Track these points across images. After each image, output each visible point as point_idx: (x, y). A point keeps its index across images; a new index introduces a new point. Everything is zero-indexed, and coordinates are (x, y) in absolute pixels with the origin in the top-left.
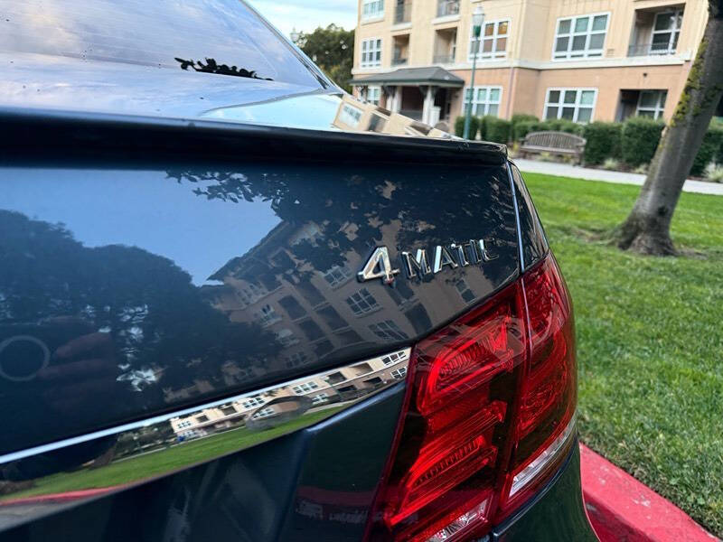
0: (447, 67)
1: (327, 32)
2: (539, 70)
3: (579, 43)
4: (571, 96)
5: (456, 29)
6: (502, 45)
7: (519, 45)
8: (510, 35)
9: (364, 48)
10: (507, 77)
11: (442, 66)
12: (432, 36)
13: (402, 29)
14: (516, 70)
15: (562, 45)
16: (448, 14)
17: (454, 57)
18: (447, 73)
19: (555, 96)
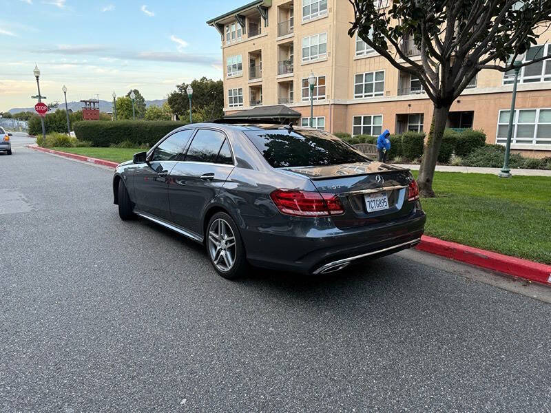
0: (288, 106)
1: (201, 83)
2: (347, 105)
3: (369, 88)
4: (367, 120)
5: (292, 81)
6: (322, 92)
7: (333, 91)
8: (327, 84)
9: (230, 94)
10: (327, 110)
11: (285, 105)
12: (276, 86)
13: (255, 82)
14: (333, 106)
15: (358, 89)
16: (286, 72)
17: (292, 99)
18: (289, 109)
19: (357, 120)
